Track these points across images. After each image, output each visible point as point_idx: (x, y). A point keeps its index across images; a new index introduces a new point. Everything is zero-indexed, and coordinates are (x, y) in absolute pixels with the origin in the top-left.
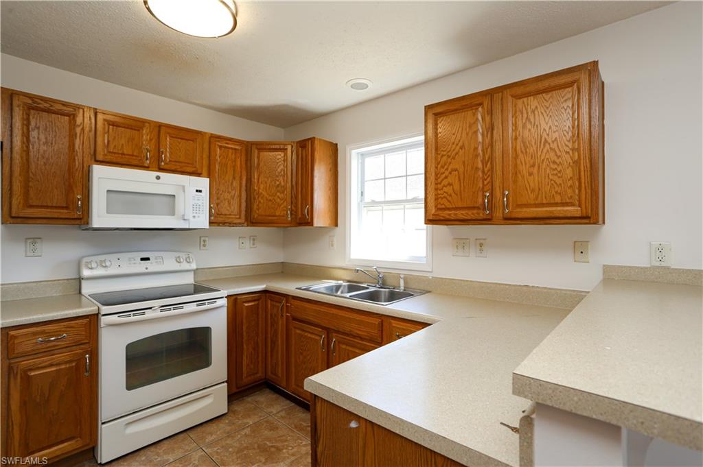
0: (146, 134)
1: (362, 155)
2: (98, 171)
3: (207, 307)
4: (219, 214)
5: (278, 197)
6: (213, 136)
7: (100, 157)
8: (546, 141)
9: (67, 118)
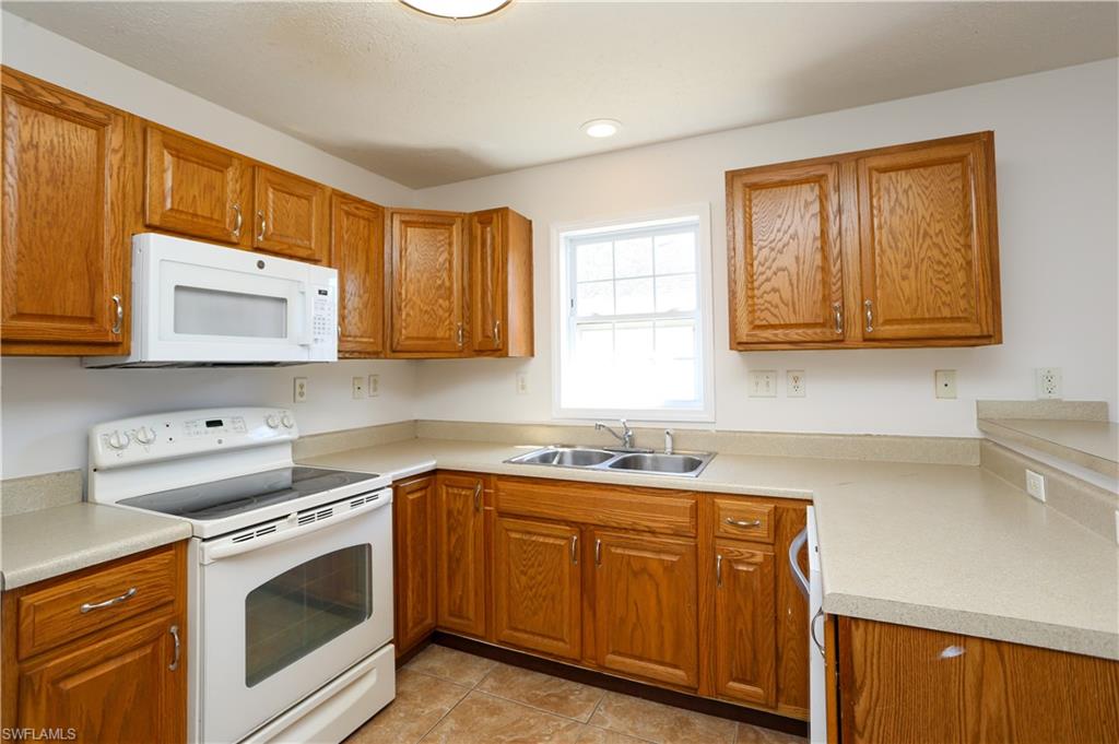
0: (233, 179)
5: (440, 306)
7: (151, 218)
8: (926, 234)
9: (93, 132)
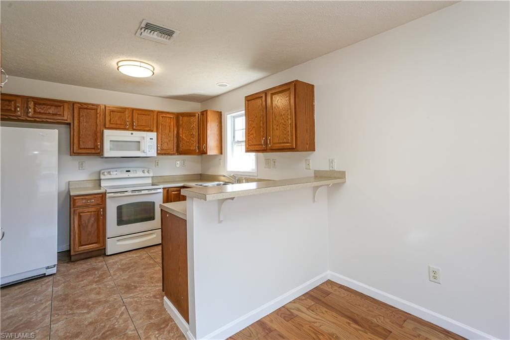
0: (127, 114)
1: (234, 117)
2: (106, 132)
3: (153, 192)
4: (162, 149)
5: (192, 140)
6: (159, 112)
7: (107, 126)
9: (93, 111)
